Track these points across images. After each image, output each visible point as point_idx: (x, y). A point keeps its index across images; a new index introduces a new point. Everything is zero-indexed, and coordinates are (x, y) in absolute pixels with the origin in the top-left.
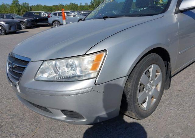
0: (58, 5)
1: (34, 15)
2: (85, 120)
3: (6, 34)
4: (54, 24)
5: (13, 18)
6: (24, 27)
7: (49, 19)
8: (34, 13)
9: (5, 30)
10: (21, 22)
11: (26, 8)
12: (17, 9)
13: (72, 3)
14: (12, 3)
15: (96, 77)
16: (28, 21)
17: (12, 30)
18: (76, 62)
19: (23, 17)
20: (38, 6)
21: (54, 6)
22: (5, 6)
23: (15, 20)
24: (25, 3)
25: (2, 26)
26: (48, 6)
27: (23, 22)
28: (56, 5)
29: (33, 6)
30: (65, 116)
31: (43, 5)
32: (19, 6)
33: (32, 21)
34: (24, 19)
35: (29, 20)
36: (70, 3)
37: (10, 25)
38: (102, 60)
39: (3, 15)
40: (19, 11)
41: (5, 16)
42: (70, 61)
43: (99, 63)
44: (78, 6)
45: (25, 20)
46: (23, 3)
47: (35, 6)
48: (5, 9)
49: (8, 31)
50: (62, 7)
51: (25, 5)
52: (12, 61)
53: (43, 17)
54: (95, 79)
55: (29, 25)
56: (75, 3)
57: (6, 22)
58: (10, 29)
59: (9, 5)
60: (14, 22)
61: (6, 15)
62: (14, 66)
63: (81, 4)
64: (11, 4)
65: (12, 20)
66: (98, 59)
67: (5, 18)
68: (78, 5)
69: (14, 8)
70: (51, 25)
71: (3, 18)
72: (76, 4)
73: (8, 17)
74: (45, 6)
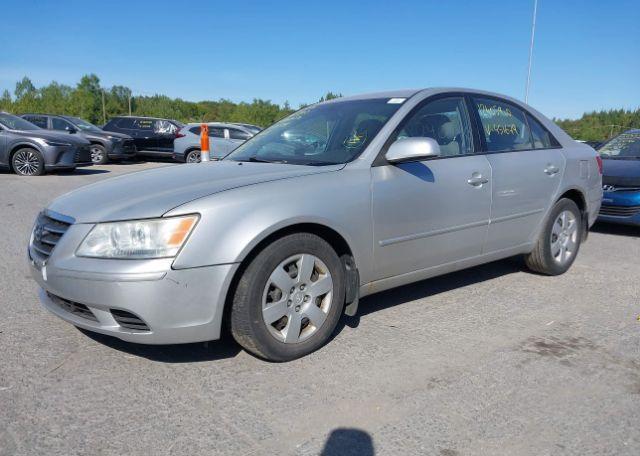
0: (217, 100)
1: (136, 127)
2: (151, 333)
3: (45, 172)
4: (189, 157)
5: (73, 131)
6: (101, 157)
7: (177, 141)
8: (139, 121)
9: (43, 162)
10: (94, 142)
11: (119, 101)
12: (91, 101)
13: (261, 101)
14: (79, 85)
15: (175, 257)
16: (115, 143)
17: (63, 163)
18: (146, 228)
19: (104, 129)
20: (157, 99)
21: (204, 103)
22: (57, 90)
23: (77, 135)
24: (121, 88)
25: (36, 149)
26: (186, 103)
27: (100, 143)
28: (211, 100)
29: (141, 97)
30: (118, 326)
31: (173, 97)
32: (100, 94)
33: (127, 143)
34: (105, 136)
35: (120, 140)
36: (255, 101)
37: (60, 148)
38: (190, 229)
39: (46, 119)
40: (97, 109)
41: (50, 123)
42: (138, 226)
43: (184, 234)
44: (278, 111)
45: (107, 139)
46: (115, 88)
47: (147, 97)
48: (54, 101)
49: (50, 165)
50: (229, 108)
51: (118, 92)
52: (44, 223)
53: (162, 135)
54: (173, 259)
55: (116, 153)
56: (269, 101)
57: (50, 141)
58: (57, 160)
59: (69, 89)
60: (74, 143)
61: (54, 120)
62: (44, 233)
63: (287, 105)
64: (76, 87)
65: (67, 134)
66: (184, 227)
67: (49, 126)
68: (278, 107)
69: (81, 98)
70: (181, 159)
71: (44, 126)
72: (272, 103)
73: (59, 125)
74: (178, 101)
